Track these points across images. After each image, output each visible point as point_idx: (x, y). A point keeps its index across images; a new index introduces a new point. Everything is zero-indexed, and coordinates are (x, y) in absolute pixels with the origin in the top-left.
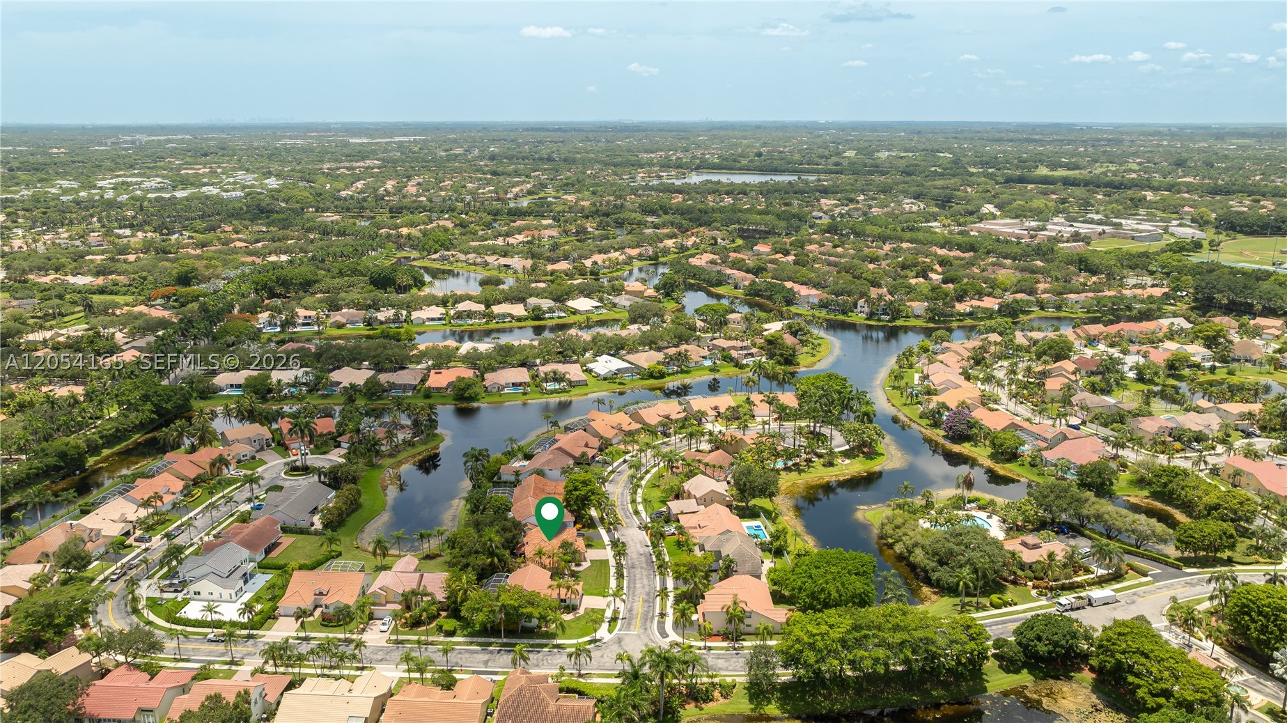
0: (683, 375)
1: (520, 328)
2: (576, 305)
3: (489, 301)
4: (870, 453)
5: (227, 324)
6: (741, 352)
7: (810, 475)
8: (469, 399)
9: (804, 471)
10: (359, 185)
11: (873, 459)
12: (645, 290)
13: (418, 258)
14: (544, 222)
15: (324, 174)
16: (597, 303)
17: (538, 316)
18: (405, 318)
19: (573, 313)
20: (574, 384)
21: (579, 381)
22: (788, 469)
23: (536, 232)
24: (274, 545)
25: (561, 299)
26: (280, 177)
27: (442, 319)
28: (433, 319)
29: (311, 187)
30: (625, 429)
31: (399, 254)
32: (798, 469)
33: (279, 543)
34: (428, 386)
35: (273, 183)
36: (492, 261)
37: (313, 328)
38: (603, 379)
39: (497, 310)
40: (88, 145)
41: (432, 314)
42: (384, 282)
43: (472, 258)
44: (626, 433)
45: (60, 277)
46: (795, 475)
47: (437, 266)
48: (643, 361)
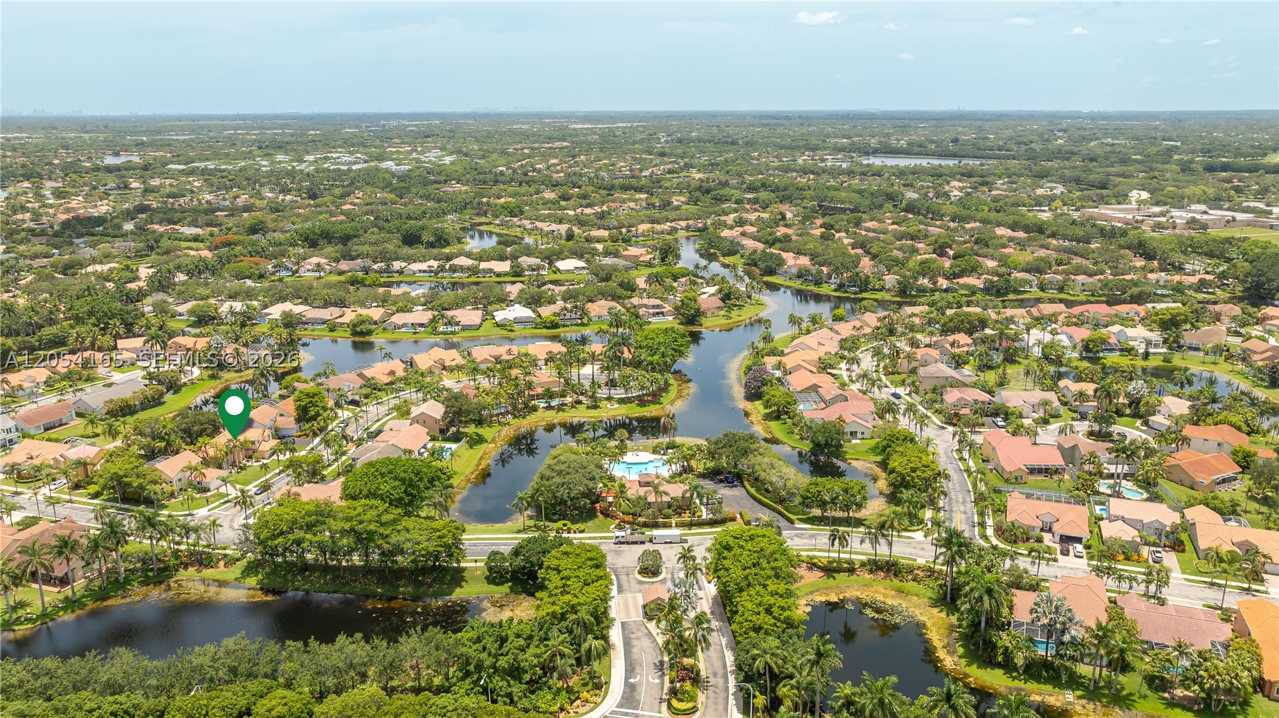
1: (500, 281)
2: (561, 265)
3: (481, 258)
4: (648, 401)
5: (232, 265)
6: (651, 311)
7: (566, 414)
8: (362, 334)
9: (564, 411)
10: (524, 162)
11: (645, 406)
12: (641, 255)
13: (490, 223)
14: (637, 196)
15: (504, 153)
16: (583, 265)
17: (517, 273)
18: (398, 268)
19: (555, 272)
20: (465, 328)
21: (471, 326)
22: (549, 408)
23: (619, 205)
24: (61, 425)
25: (550, 258)
26: (466, 155)
27: (431, 271)
28: (425, 271)
29: (476, 163)
30: (446, 364)
31: (478, 220)
32: (560, 408)
33: (66, 424)
34: (337, 321)
35: (448, 160)
36: (545, 226)
37: (317, 274)
38: (498, 326)
39: (483, 265)
40: (345, 128)
41: (424, 266)
42: (411, 239)
43: (526, 223)
44: (444, 368)
45: (177, 227)
46: (552, 413)
47: (497, 230)
48: (547, 311)
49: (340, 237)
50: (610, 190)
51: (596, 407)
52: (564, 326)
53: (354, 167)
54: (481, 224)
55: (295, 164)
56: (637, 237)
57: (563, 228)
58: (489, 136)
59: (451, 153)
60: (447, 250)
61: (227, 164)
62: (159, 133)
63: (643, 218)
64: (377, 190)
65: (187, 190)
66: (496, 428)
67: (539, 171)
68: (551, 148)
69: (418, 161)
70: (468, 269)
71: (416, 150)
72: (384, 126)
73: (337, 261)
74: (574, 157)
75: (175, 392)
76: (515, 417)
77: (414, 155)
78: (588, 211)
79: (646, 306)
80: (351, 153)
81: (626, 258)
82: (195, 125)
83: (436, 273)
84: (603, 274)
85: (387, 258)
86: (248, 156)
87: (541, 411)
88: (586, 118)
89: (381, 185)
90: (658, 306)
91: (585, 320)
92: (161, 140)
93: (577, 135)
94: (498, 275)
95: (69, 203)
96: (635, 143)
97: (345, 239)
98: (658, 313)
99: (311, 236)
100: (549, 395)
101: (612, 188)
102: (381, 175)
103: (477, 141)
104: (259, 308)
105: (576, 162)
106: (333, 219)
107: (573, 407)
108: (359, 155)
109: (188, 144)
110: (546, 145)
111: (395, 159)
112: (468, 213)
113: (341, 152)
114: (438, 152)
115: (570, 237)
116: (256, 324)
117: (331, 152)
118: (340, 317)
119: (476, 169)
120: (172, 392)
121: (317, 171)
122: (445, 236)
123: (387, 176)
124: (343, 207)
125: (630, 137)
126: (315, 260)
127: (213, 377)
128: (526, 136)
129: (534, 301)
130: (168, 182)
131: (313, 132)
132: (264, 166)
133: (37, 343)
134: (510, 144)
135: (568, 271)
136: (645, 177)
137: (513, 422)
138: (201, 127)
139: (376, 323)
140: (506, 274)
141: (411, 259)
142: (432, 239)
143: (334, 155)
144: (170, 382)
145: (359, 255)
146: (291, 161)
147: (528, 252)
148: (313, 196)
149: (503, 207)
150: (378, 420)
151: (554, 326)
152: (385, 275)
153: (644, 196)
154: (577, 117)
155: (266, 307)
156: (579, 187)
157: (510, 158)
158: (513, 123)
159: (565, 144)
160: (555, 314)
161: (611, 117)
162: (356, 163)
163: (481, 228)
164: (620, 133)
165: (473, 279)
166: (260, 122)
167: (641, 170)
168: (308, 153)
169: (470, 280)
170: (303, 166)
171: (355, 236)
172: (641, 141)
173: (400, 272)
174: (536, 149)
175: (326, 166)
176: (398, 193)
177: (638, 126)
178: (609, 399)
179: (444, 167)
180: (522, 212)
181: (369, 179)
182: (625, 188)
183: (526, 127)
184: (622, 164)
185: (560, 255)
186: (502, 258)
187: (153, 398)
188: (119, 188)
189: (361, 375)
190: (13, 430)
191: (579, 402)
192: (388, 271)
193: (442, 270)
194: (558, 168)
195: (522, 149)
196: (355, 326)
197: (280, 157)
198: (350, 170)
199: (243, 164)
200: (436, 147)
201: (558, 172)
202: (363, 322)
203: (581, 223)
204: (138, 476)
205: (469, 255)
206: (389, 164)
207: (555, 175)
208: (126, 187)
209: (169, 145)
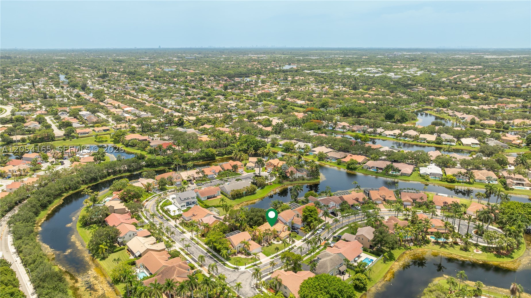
0: (469, 185)
1: (428, 146)
2: (464, 141)
3: (422, 132)
4: (503, 254)
5: (308, 123)
6: (515, 182)
7: (446, 250)
8: (351, 169)
9: (445, 247)
10: (455, 76)
11: (500, 257)
12: (514, 140)
13: (431, 110)
14: (517, 100)
15: (447, 71)
16: (477, 142)
17: (439, 142)
18: (380, 132)
19: (460, 145)
20: (403, 175)
21: (406, 174)
22: (437, 243)
23: (505, 105)
24: (214, 197)
25: (459, 136)
26: (428, 71)
27: (395, 136)
28: (392, 135)
29: (432, 76)
30: (386, 199)
31: (426, 107)
32: (443, 245)
33: (216, 197)
34: (342, 160)
35: (419, 73)
36: (459, 115)
37: (342, 130)
38: (421, 176)
39: (422, 136)
40: (378, 55)
41: (391, 133)
42: (389, 117)
43: (450, 112)
44: (385, 200)
45: (296, 100)
46: (437, 247)
47: (434, 114)
48: (450, 172)
49: (358, 113)
50: (501, 95)
51: (466, 250)
52: (458, 182)
53: (376, 75)
54: (427, 109)
55: (352, 72)
56: (512, 126)
57: (468, 118)
58: (442, 60)
59: (422, 70)
60: (404, 125)
61: (325, 71)
62: (307, 55)
63: (519, 115)
64: (382, 88)
65: (306, 83)
66: (403, 250)
67: (463, 82)
68: (472, 69)
69: (405, 73)
70: (413, 137)
71: (406, 68)
72: (395, 55)
73: (353, 124)
74: (483, 74)
75: (262, 188)
76: (415, 245)
77: (404, 70)
78: (486, 107)
79: (512, 178)
80: (377, 68)
81: (504, 141)
82: (321, 52)
83: (397, 137)
84: (487, 152)
85: (375, 126)
86: (335, 68)
87: (431, 244)
88: (494, 52)
89: (385, 85)
90: (520, 180)
91: (471, 181)
92: (306, 59)
93: (488, 62)
94: (428, 142)
95: (264, 86)
96: (520, 67)
97: (360, 114)
98: (519, 184)
99: (345, 111)
100: (438, 235)
101: (502, 94)
102: (386, 80)
103: (435, 64)
104: (311, 148)
105: (484, 78)
106: (359, 102)
107: (451, 246)
108: (380, 69)
109: (315, 61)
110: (470, 67)
111: (395, 72)
112: (422, 103)
113: (373, 67)
114: (415, 69)
115: (473, 122)
116: (308, 155)
117: (368, 67)
118: (345, 157)
119: (431, 79)
120: (260, 188)
121: (360, 76)
122: (406, 117)
123: (388, 81)
124: (365, 96)
125: (518, 64)
126: (343, 124)
127: (280, 182)
128: (460, 62)
129: (444, 164)
130: (301, 78)
131: (364, 57)
132: (340, 73)
133: (225, 152)
134: (452, 66)
135: (467, 145)
136: (524, 88)
137: (413, 248)
138: (323, 53)
139: (359, 164)
140: (433, 142)
141: (386, 128)
142: (399, 118)
143: (369, 69)
144: (260, 184)
145: (363, 123)
146: (351, 71)
147: (447, 131)
148: (355, 88)
149: (439, 103)
150: (342, 228)
151: (452, 181)
152: (373, 135)
153: (521, 100)
154: (489, 52)
155: (314, 147)
156: (483, 92)
157: (450, 74)
158: (455, 54)
159: (480, 67)
160: (454, 175)
161: (509, 52)
162: (377, 73)
163: (426, 112)
164: (512, 61)
165: (415, 143)
166: (345, 51)
167: (522, 84)
168: (359, 67)
169: (413, 143)
170: (355, 74)
171: (364, 113)
172: (524, 66)
173: (380, 134)
174: (464, 69)
175: (364, 74)
176: (391, 90)
177: (524, 58)
178: (476, 245)
179: (416, 77)
180: (449, 106)
181: (381, 82)
182: (510, 95)
183: (461, 57)
184: (510, 80)
185: (464, 135)
186: (432, 133)
187: (251, 191)
188: (284, 80)
189: (341, 198)
190: (195, 198)
191: (456, 243)
192: (374, 132)
193: (400, 136)
194: (474, 80)
195: (457, 69)
196: (349, 164)
197: (347, 69)
198: (374, 76)
199: (332, 71)
200: (414, 67)
201: (473, 83)
202: (353, 163)
203: (480, 116)
204: (220, 243)
205: (415, 129)
206: (392, 75)
207: (471, 84)
208: (286, 79)
209: (309, 61)
